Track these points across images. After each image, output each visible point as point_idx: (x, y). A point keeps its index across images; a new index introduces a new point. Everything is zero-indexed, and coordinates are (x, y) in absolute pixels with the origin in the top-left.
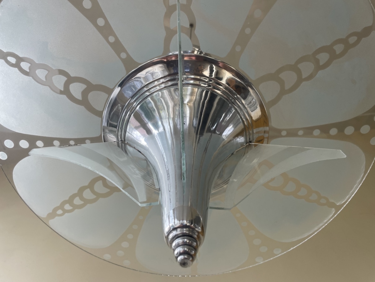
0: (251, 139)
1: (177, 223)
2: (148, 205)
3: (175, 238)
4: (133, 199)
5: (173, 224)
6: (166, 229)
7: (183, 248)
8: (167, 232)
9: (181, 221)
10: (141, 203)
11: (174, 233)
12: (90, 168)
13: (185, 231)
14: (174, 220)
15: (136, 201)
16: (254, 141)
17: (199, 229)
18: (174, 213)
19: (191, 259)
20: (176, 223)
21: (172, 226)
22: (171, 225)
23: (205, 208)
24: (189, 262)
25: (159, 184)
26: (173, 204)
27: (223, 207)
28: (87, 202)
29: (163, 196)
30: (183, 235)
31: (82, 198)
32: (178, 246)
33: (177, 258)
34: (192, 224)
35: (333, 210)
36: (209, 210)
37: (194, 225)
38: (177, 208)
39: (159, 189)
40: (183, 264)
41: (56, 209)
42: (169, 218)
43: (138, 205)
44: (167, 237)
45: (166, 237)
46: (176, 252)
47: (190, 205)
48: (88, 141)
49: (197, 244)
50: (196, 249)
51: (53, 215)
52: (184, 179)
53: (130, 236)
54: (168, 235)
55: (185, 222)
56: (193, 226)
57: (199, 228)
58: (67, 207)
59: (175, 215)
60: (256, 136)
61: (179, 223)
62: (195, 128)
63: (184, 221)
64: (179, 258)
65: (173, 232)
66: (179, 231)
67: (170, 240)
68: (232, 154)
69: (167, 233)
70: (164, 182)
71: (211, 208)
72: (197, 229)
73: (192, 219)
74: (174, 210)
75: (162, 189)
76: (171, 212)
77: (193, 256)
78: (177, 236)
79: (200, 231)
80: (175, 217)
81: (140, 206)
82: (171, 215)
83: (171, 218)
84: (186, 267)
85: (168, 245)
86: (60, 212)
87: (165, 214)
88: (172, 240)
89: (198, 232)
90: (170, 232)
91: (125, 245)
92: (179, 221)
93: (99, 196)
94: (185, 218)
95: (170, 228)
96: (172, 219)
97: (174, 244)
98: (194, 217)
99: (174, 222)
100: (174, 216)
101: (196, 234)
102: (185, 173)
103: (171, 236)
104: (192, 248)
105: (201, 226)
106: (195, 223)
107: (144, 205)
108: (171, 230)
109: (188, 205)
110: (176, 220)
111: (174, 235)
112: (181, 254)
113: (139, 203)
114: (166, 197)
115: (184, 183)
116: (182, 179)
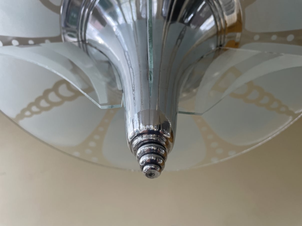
0: (222, 42)
1: (143, 128)
2: (109, 107)
3: (140, 145)
4: (93, 101)
5: (138, 129)
6: (130, 134)
7: (149, 157)
8: (131, 137)
9: (148, 126)
10: (101, 105)
11: (140, 139)
12: (47, 67)
13: (152, 137)
14: (139, 125)
15: (96, 103)
16: (225, 45)
17: (168, 135)
18: (139, 117)
19: (159, 169)
20: (141, 128)
21: (137, 131)
22: (135, 130)
23: (174, 112)
24: (156, 172)
25: (122, 85)
26: (138, 108)
27: (193, 112)
28: (53, 104)
29: (126, 98)
30: (150, 142)
31: (48, 101)
32: (144, 154)
33: (143, 167)
34: (160, 129)
35: (291, 118)
36: (179, 115)
37: (163, 131)
38: (142, 111)
39: (122, 91)
40: (150, 175)
41: (24, 111)
42: (133, 123)
43: (99, 108)
44: (131, 143)
45: (129, 143)
46: (141, 161)
47: (158, 110)
48: (47, 41)
49: (165, 152)
50: (164, 157)
51: (21, 115)
52: (151, 79)
53: (97, 137)
54: (133, 141)
55: (152, 127)
56: (161, 131)
57: (168, 133)
58: (34, 109)
59: (140, 119)
60: (227, 40)
61: (145, 129)
62: (165, 18)
63: (150, 126)
64: (144, 168)
65: (137, 138)
66: (145, 137)
67: (134, 146)
68: (202, 57)
69: (131, 139)
70: (128, 83)
71: (180, 112)
72: (165, 135)
73: (160, 124)
74: (139, 114)
75: (126, 90)
76: (136, 115)
77: (162, 166)
78: (142, 143)
79: (169, 137)
80: (141, 121)
81: (100, 108)
82: (135, 119)
83: (135, 123)
84: (153, 178)
85: (132, 151)
86: (28, 113)
87: (128, 117)
88: (136, 147)
89: (167, 138)
90: (134, 138)
91: (92, 144)
92: (145, 126)
93: (64, 99)
94: (152, 122)
95: (134, 133)
96: (137, 123)
97: (139, 152)
98: (162, 122)
99: (139, 128)
100: (139, 121)
101: (165, 140)
102: (152, 71)
103: (135, 142)
104: (161, 157)
105: (170, 131)
106: (163, 128)
107: (105, 107)
108: (136, 135)
109: (156, 109)
110: (141, 125)
111: (139, 141)
112: (147, 164)
113: (99, 105)
114: (129, 99)
115: (151, 84)
116: (148, 79)
